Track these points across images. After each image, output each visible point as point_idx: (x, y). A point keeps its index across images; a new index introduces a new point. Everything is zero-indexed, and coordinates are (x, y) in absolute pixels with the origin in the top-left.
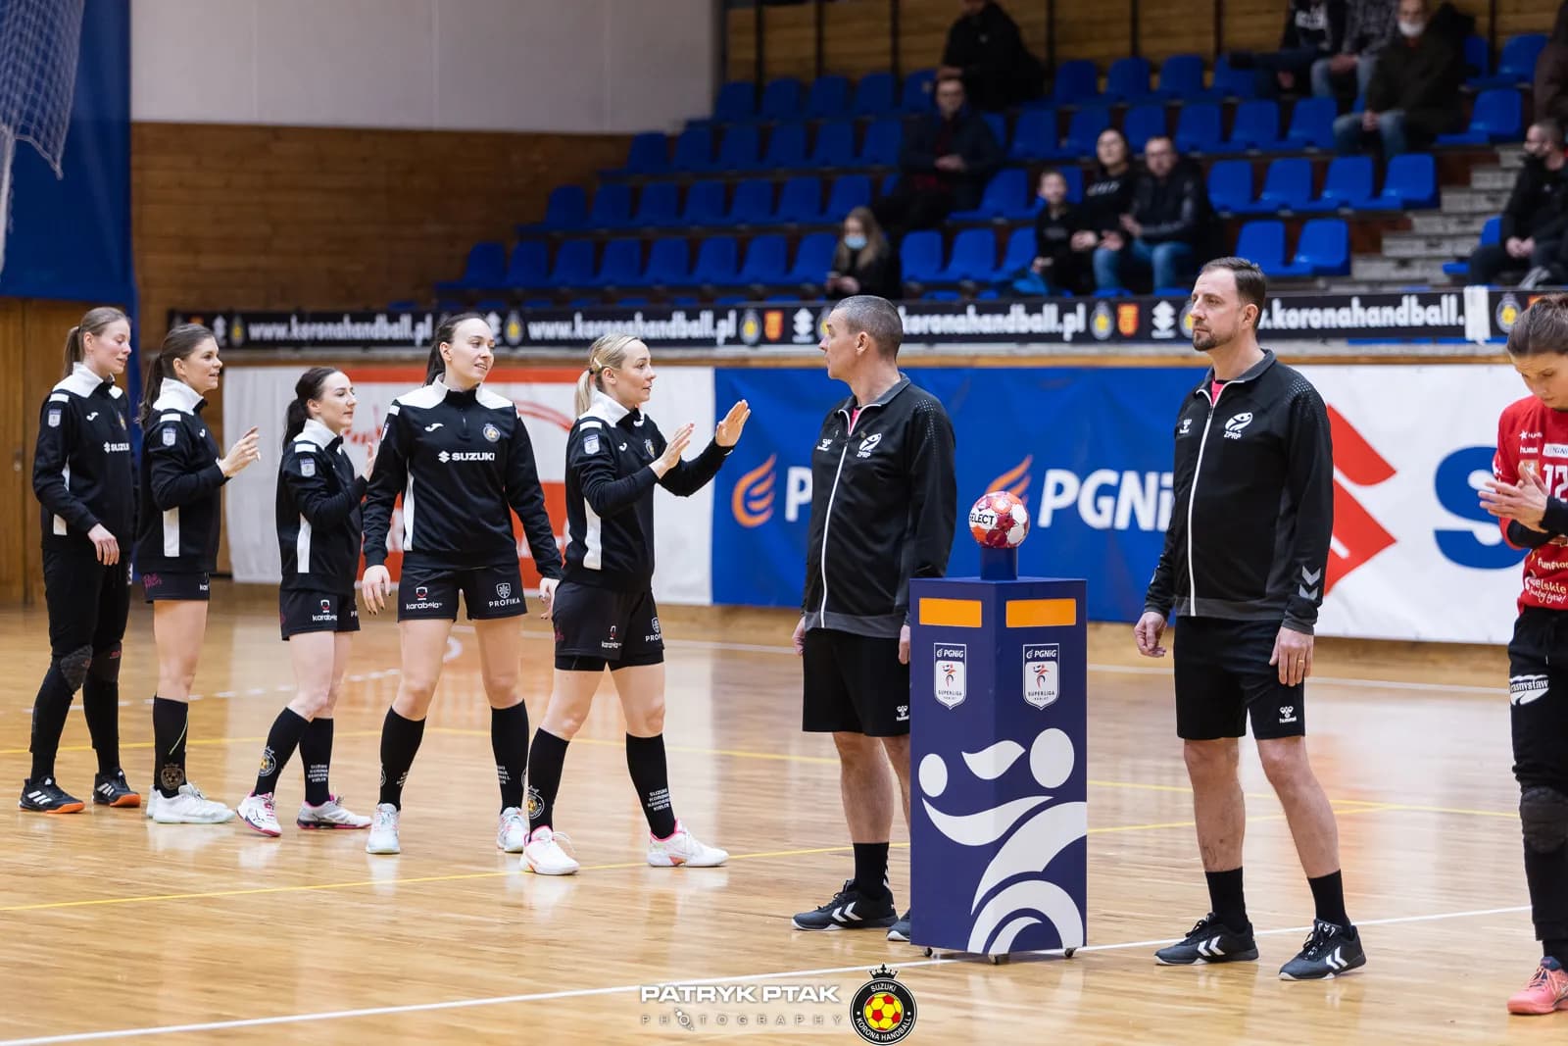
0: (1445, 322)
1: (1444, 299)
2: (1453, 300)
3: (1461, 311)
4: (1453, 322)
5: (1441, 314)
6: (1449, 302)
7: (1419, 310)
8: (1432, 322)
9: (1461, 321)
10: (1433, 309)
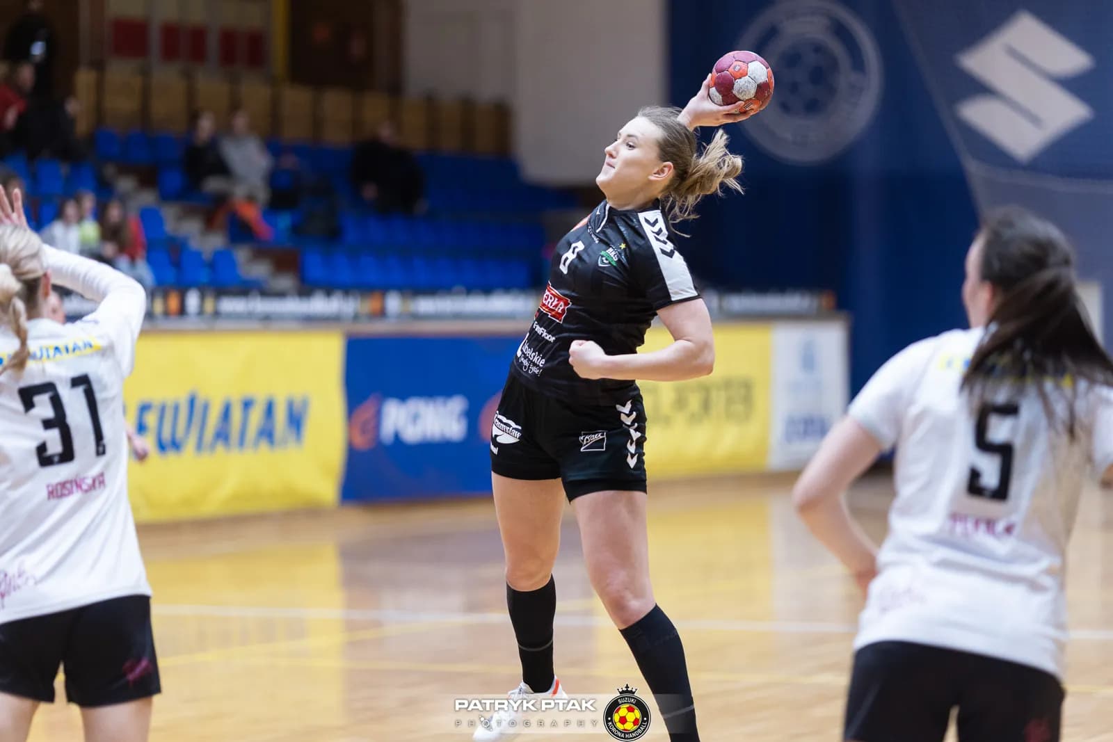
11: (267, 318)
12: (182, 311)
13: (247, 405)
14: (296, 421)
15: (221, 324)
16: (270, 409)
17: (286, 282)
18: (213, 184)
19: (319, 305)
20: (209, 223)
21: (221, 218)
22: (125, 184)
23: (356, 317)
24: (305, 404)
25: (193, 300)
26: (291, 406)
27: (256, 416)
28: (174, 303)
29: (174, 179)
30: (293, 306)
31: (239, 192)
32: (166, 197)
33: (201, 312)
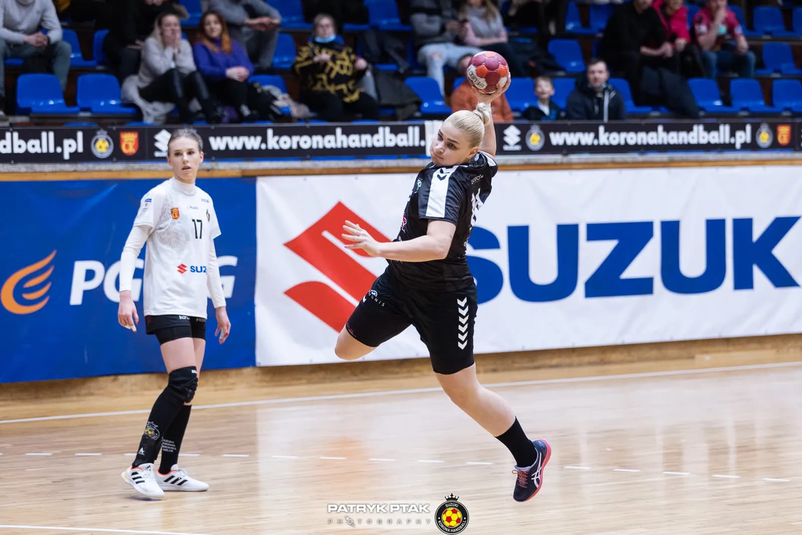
0: (411, 144)
1: (410, 129)
2: (417, 129)
3: (422, 136)
4: (417, 144)
5: (408, 139)
6: (414, 132)
7: (392, 136)
8: (401, 144)
9: (423, 143)
10: (402, 136)
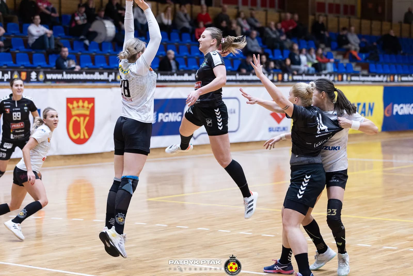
11: (364, 81)
12: (342, 80)
13: (359, 104)
14: (371, 109)
15: (352, 83)
16: (364, 105)
17: (365, 72)
18: (345, 47)
19: (377, 78)
20: (344, 57)
21: (348, 55)
22: (323, 46)
23: (386, 81)
24: (373, 104)
25: (345, 77)
26: (370, 104)
27: (361, 107)
28: (340, 77)
29: (335, 44)
30: (370, 78)
31: (353, 48)
32: (332, 50)
33: (347, 80)
